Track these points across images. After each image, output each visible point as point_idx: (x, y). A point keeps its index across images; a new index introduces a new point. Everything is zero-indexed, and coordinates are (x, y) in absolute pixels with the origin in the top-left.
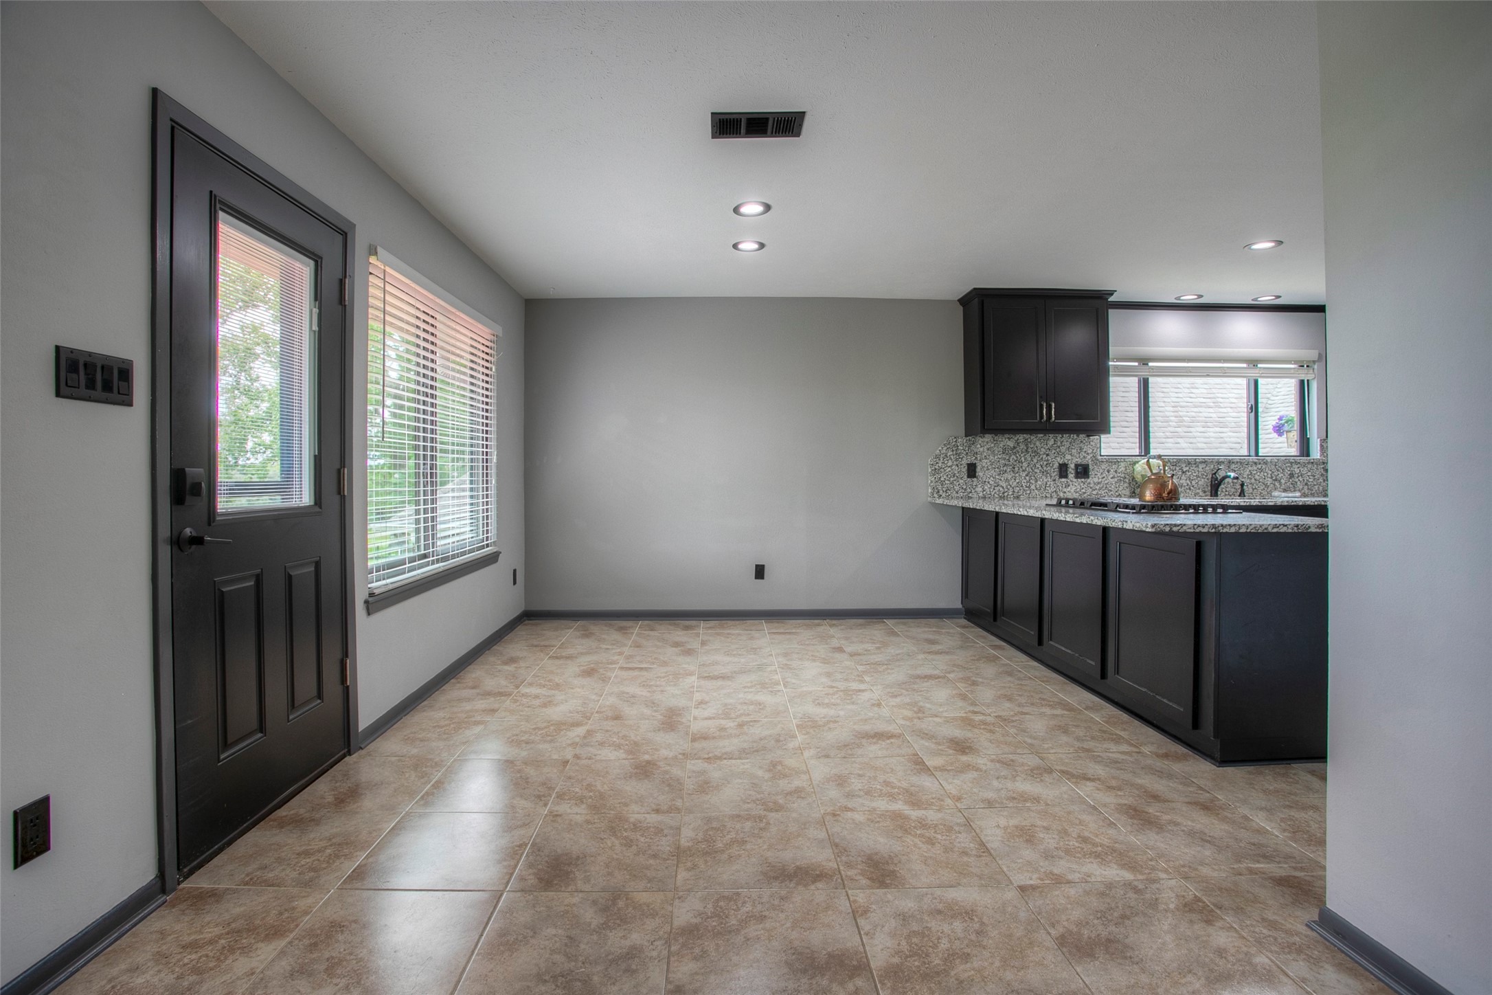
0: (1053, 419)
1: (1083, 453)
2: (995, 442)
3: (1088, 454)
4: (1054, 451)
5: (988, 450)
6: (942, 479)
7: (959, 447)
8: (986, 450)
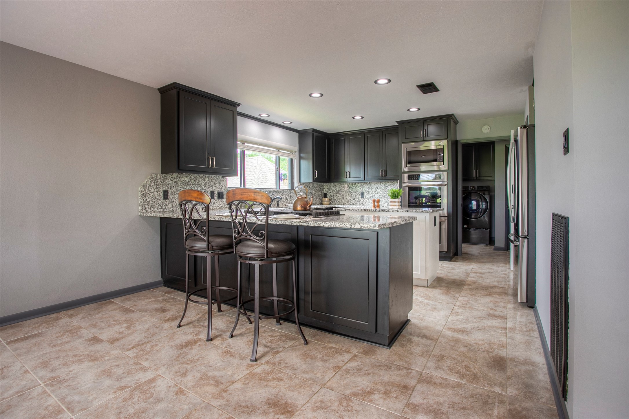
0: (215, 166)
1: (221, 186)
2: (178, 178)
3: (223, 186)
4: (208, 185)
5: (175, 183)
6: (148, 200)
7: (158, 181)
8: (174, 183)
